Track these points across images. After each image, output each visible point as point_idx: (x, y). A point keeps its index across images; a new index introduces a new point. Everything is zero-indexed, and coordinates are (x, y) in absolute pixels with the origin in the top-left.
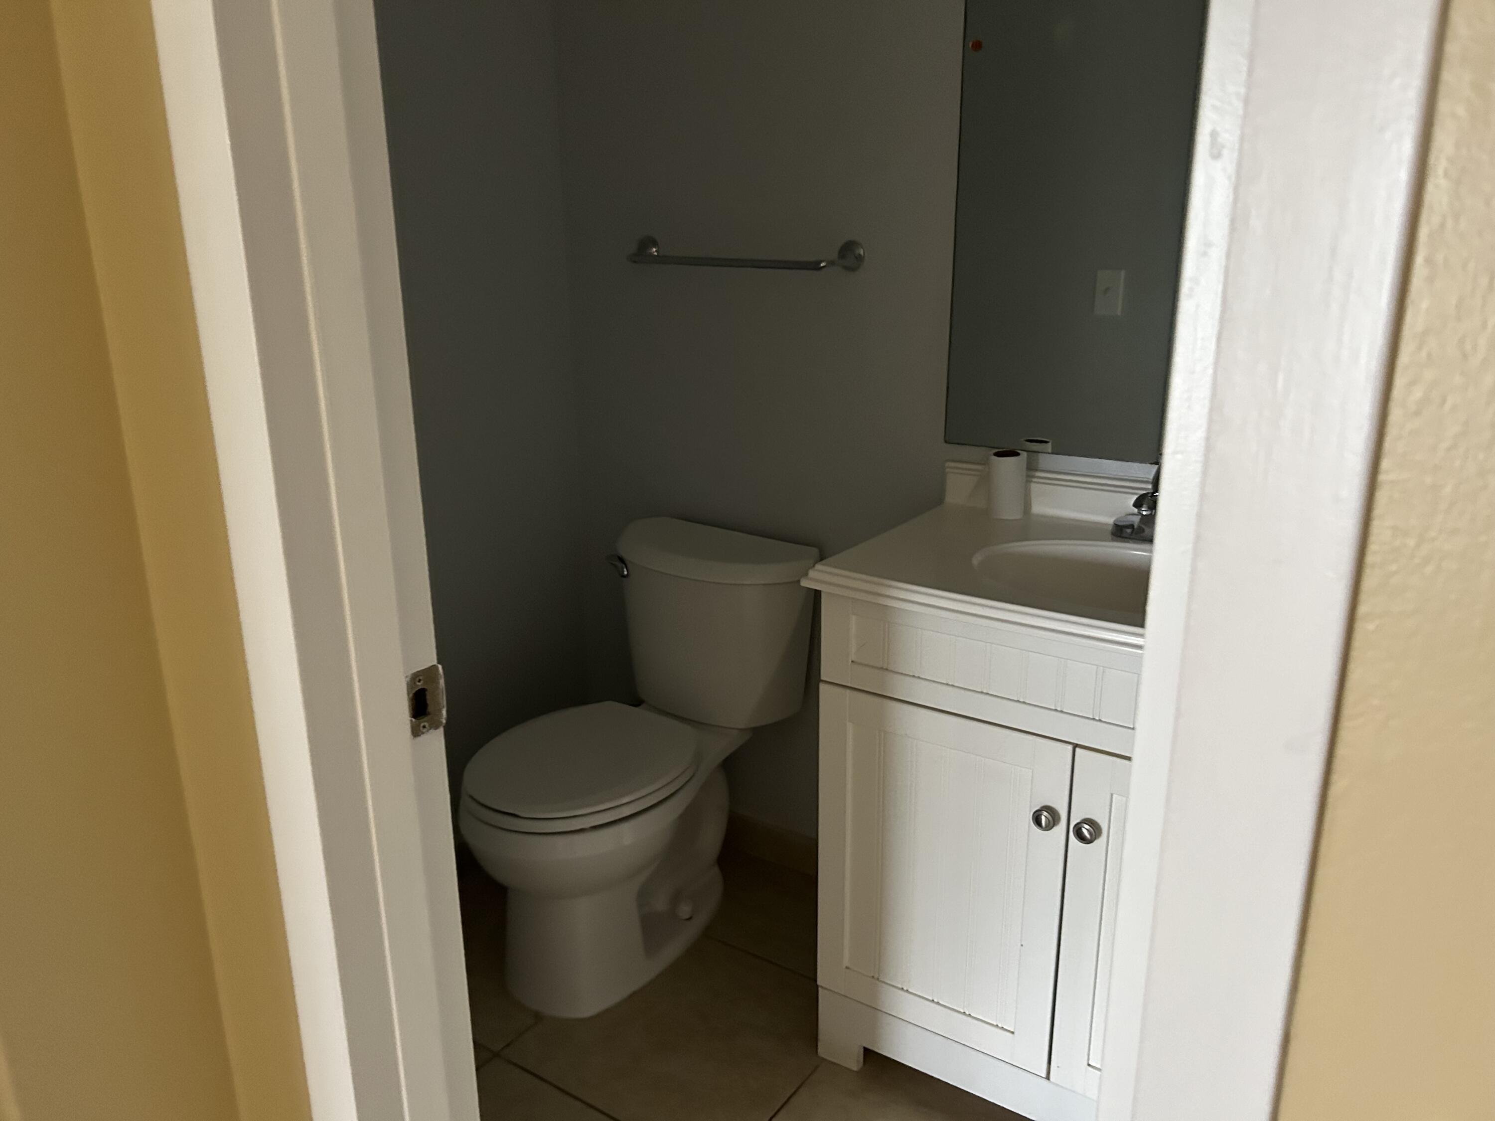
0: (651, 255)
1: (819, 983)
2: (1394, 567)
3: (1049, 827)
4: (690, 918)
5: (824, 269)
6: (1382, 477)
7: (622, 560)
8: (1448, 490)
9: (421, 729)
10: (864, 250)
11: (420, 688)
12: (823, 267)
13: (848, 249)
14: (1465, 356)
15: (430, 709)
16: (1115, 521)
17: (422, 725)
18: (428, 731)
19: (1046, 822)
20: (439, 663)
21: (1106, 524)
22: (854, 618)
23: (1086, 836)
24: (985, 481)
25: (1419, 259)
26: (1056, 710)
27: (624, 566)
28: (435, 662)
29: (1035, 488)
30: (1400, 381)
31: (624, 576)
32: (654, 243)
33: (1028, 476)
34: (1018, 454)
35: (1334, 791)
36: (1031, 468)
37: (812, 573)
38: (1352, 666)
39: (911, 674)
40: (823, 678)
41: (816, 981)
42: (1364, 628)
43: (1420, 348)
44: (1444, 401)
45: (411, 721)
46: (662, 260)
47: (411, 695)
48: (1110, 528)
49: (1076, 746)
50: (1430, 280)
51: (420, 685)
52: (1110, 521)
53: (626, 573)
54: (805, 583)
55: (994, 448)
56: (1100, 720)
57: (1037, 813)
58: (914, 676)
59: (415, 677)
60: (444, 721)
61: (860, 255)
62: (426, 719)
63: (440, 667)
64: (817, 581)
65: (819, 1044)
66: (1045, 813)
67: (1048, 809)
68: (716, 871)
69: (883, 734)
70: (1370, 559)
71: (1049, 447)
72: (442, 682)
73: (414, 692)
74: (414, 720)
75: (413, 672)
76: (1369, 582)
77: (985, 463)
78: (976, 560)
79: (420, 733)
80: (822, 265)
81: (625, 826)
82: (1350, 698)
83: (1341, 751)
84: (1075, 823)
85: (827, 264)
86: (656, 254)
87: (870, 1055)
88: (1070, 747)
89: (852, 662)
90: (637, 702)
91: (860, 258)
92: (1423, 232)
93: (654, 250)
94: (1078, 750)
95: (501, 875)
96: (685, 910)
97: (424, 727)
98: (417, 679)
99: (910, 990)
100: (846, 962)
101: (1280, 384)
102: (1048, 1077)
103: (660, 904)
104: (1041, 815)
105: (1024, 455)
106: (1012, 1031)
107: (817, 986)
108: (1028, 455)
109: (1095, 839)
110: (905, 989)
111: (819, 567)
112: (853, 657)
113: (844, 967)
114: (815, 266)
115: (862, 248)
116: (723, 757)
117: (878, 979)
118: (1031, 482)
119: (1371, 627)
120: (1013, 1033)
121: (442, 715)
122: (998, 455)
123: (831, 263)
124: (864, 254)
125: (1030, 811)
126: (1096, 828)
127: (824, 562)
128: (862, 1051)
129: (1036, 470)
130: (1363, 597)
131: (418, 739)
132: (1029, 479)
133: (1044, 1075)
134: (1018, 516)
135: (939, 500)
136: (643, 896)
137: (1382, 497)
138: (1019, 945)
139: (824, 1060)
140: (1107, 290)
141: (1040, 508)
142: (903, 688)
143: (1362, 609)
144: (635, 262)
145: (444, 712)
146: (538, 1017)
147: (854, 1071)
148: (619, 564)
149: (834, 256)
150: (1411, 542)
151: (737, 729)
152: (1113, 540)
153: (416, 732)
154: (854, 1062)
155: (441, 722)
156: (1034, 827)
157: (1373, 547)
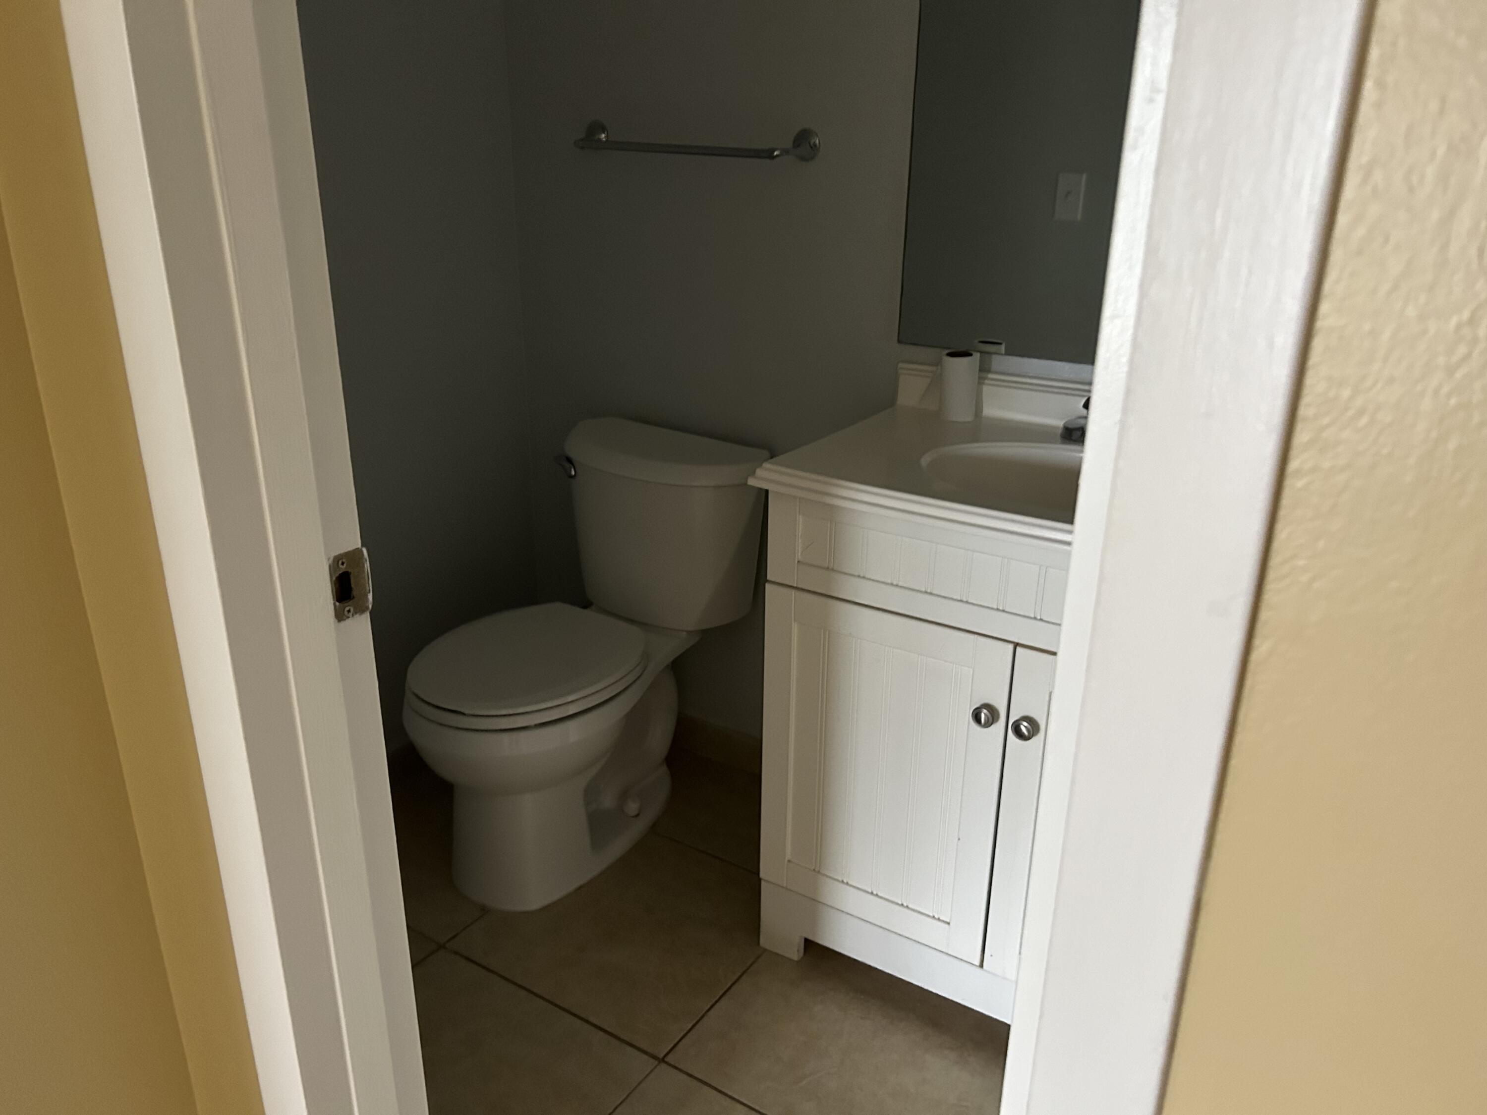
0: (600, 140)
1: (762, 875)
2: (1326, 421)
3: (988, 724)
4: (638, 815)
5: (777, 159)
6: (1319, 324)
7: (569, 460)
8: (1386, 336)
9: (346, 613)
10: (819, 140)
11: (344, 570)
12: (777, 156)
13: (803, 138)
14: (1411, 190)
15: (355, 593)
16: (1064, 424)
17: (347, 609)
18: (353, 615)
19: (985, 720)
20: (363, 545)
21: (1057, 428)
22: (800, 519)
23: (1024, 733)
24: (937, 384)
25: (1369, 86)
26: (998, 609)
27: (571, 465)
28: (359, 546)
29: (986, 389)
30: (1343, 219)
31: (571, 477)
32: (603, 129)
33: (980, 378)
34: (971, 355)
35: (1255, 656)
36: (984, 369)
37: (759, 472)
38: (1279, 526)
39: (857, 574)
40: (769, 577)
41: (758, 874)
42: (1293, 485)
43: (1365, 181)
44: (1387, 240)
45: (334, 604)
46: (611, 145)
47: (334, 579)
48: (1060, 431)
49: (1016, 645)
50: (1378, 105)
51: (343, 568)
52: (1060, 423)
53: (573, 473)
54: (752, 482)
55: (949, 348)
56: (1041, 620)
57: (978, 711)
58: (859, 576)
59: (337, 560)
60: (370, 606)
61: (815, 145)
62: (350, 603)
63: (365, 550)
64: (762, 479)
65: (761, 933)
66: (985, 711)
67: (987, 706)
68: (664, 769)
69: (827, 633)
70: (1302, 411)
71: (1003, 348)
72: (367, 565)
73: (337, 575)
74: (337, 604)
75: (336, 554)
76: (1301, 437)
77: (938, 363)
78: (925, 461)
79: (345, 617)
80: (776, 153)
81: (572, 725)
82: (1275, 560)
83: (1264, 615)
84: (1013, 721)
85: (781, 152)
86: (604, 140)
87: (810, 946)
88: (1011, 647)
89: (798, 562)
90: (586, 604)
91: (814, 147)
92: (1374, 54)
93: (603, 136)
94: (1019, 649)
95: (446, 772)
96: (632, 807)
97: (349, 611)
98: (340, 562)
99: (850, 883)
100: (788, 856)
101: (1219, 221)
102: (981, 966)
103: (608, 801)
104: (981, 712)
105: (977, 356)
106: (948, 920)
107: (760, 880)
108: (980, 355)
109: (1033, 736)
110: (845, 881)
111: (766, 465)
112: (799, 556)
113: (786, 861)
114: (768, 154)
115: (817, 136)
116: (671, 659)
117: (819, 872)
118: (983, 383)
119: (1300, 484)
120: (949, 924)
121: (369, 599)
122: (951, 355)
123: (785, 152)
124: (819, 146)
125: (970, 709)
126: (1034, 725)
127: (774, 459)
128: (803, 941)
129: (989, 371)
130: (1293, 453)
131: (343, 624)
132: (981, 380)
133: (977, 963)
134: (970, 418)
135: (892, 401)
136: (591, 793)
137: (1318, 344)
138: (957, 839)
139: (765, 950)
140: (1068, 193)
141: (992, 410)
142: (849, 589)
143: (1293, 465)
144: (582, 148)
145: (370, 597)
146: (484, 910)
147: (793, 960)
148: (567, 465)
149: (789, 144)
150: (1346, 393)
151: (686, 631)
152: (1063, 443)
153: (340, 616)
154: (795, 953)
155: (367, 608)
156: (973, 724)
157: (1307, 399)
